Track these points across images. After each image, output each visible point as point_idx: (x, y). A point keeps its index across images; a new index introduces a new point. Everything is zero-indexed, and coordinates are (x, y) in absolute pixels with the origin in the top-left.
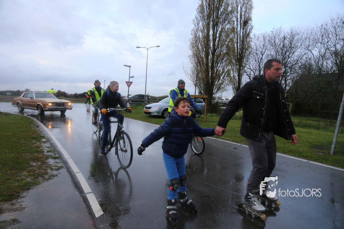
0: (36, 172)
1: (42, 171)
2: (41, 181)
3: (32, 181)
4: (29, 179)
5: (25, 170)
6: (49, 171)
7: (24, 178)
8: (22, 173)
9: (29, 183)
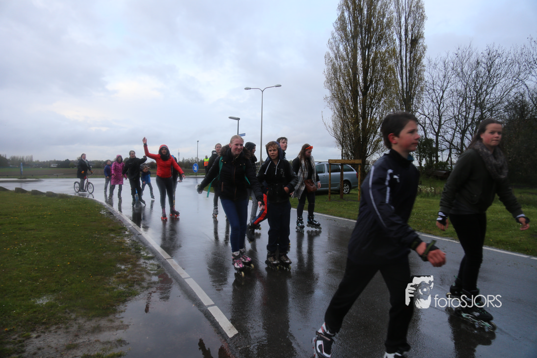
0: (129, 278)
1: (135, 276)
2: (138, 289)
3: (127, 290)
4: (121, 288)
5: (113, 275)
6: (145, 276)
7: (114, 286)
8: (109, 279)
9: (124, 293)
